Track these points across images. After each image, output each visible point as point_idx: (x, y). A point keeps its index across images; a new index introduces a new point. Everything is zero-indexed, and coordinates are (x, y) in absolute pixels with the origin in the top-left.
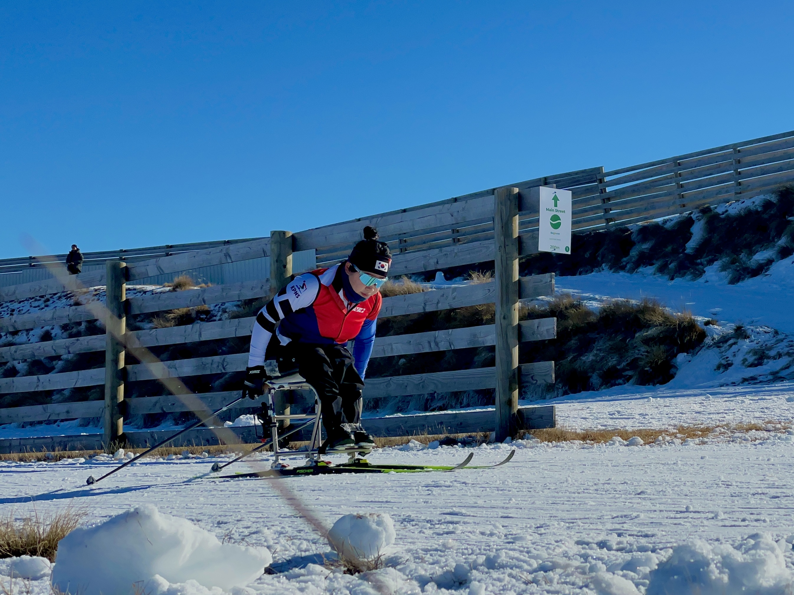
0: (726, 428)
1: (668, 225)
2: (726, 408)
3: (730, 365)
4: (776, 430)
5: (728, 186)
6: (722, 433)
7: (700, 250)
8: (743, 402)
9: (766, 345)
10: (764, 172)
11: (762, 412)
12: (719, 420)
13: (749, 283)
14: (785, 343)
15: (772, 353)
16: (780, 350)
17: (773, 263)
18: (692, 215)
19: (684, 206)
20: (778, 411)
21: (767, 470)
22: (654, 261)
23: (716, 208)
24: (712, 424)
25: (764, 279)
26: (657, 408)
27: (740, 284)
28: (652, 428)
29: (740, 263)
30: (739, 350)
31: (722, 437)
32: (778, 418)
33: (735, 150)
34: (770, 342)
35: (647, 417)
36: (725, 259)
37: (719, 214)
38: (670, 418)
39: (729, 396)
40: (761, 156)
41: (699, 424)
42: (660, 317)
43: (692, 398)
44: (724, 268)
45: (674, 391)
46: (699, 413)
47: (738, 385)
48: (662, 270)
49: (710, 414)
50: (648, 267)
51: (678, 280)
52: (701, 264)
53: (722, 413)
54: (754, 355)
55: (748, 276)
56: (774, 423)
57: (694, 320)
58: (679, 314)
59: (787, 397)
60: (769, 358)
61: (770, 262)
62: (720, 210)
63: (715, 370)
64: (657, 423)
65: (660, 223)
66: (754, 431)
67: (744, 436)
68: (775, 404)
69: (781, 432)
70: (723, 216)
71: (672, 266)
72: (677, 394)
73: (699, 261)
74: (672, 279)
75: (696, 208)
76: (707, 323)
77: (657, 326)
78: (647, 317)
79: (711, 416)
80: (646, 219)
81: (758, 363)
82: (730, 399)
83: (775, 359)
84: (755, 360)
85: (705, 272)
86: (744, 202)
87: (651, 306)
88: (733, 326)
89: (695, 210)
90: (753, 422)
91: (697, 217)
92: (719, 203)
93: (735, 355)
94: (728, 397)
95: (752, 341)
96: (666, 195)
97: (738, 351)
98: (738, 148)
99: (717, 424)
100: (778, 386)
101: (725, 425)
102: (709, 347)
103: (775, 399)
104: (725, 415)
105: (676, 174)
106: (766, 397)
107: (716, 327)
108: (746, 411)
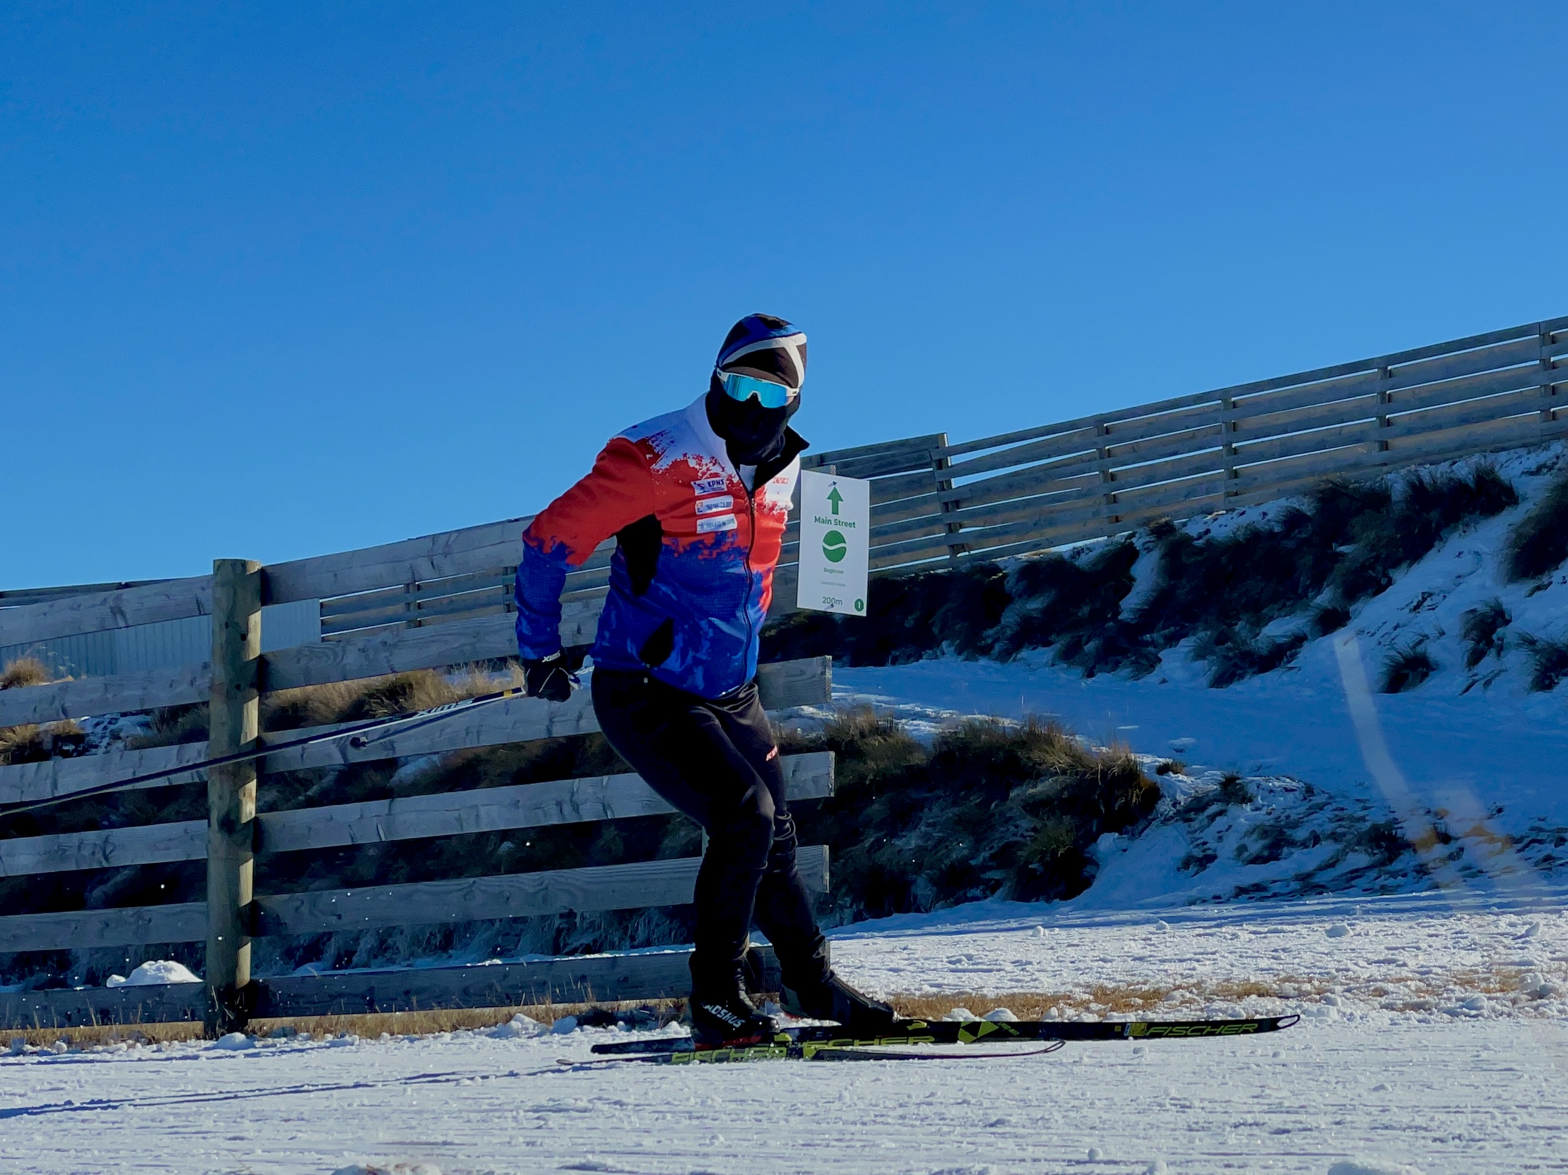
0: (1195, 991)
1: (1083, 561)
2: (1199, 950)
3: (1211, 858)
4: (1301, 995)
5: (1211, 480)
6: (1187, 1002)
7: (1150, 616)
8: (1235, 936)
9: (1288, 817)
10: (1286, 450)
11: (1274, 958)
12: (1182, 975)
13: (1253, 685)
14: (1328, 813)
15: (1300, 834)
16: (1317, 829)
17: (1306, 644)
18: (1134, 540)
19: (1117, 520)
20: (1307, 957)
21: (1270, 1075)
22: (1053, 637)
23: (1185, 525)
24: (1165, 983)
25: (1285, 678)
26: (1052, 948)
27: (1236, 686)
28: (1038, 991)
29: (1234, 642)
30: (1230, 827)
31: (1185, 1010)
32: (1307, 971)
33: (1225, 401)
34: (1295, 811)
35: (1028, 967)
36: (1204, 635)
37: (1192, 539)
38: (1078, 969)
39: (1206, 924)
40: (1282, 417)
41: (1138, 983)
42: (1063, 756)
43: (1128, 929)
44: (1200, 654)
45: (1089, 913)
46: (1141, 959)
47: (1228, 901)
48: (1069, 655)
49: (1163, 961)
50: (1041, 649)
51: (1101, 678)
52: (1153, 643)
53: (1190, 959)
54: (1262, 838)
55: (1251, 670)
56: (1298, 982)
57: (1135, 762)
58: (1104, 749)
59: (1328, 926)
60: (1292, 843)
61: (1298, 641)
62: (1193, 530)
63: (1179, 869)
64: (1050, 980)
65: (1066, 556)
66: (1254, 997)
67: (1233, 1008)
68: (1302, 941)
69: (1310, 1000)
70: (1201, 541)
71: (1090, 647)
72: (1097, 919)
73: (1148, 637)
74: (1091, 675)
75: (1145, 524)
76: (1163, 770)
77: (1057, 773)
78: (1036, 755)
79: (1166, 966)
80: (1036, 546)
81: (1272, 854)
82: (1208, 931)
83: (1307, 847)
84: (1265, 848)
85: (1160, 660)
86: (1243, 513)
87: (1044, 731)
88: (1218, 775)
89: (1140, 530)
90: (1253, 980)
91: (1144, 544)
92: (1191, 515)
93: (1220, 838)
94: (1204, 928)
95: (1257, 809)
96: (1080, 495)
97: (1227, 830)
98: (1233, 399)
99: (1178, 983)
100: (1312, 903)
101: (1194, 985)
102: (1167, 820)
103: (1304, 931)
104: (1195, 964)
105: (1100, 450)
106: (1285, 927)
107: (1181, 777)
108: (1241, 956)
